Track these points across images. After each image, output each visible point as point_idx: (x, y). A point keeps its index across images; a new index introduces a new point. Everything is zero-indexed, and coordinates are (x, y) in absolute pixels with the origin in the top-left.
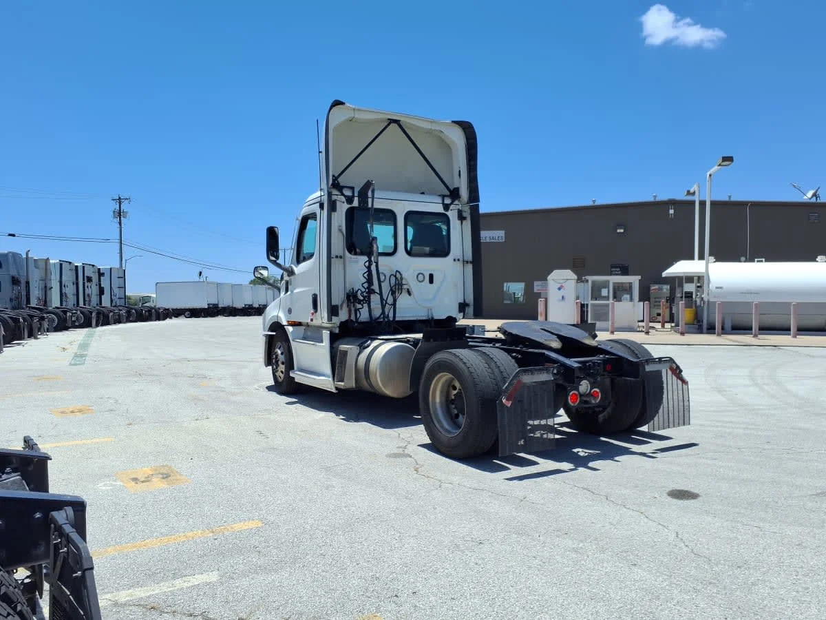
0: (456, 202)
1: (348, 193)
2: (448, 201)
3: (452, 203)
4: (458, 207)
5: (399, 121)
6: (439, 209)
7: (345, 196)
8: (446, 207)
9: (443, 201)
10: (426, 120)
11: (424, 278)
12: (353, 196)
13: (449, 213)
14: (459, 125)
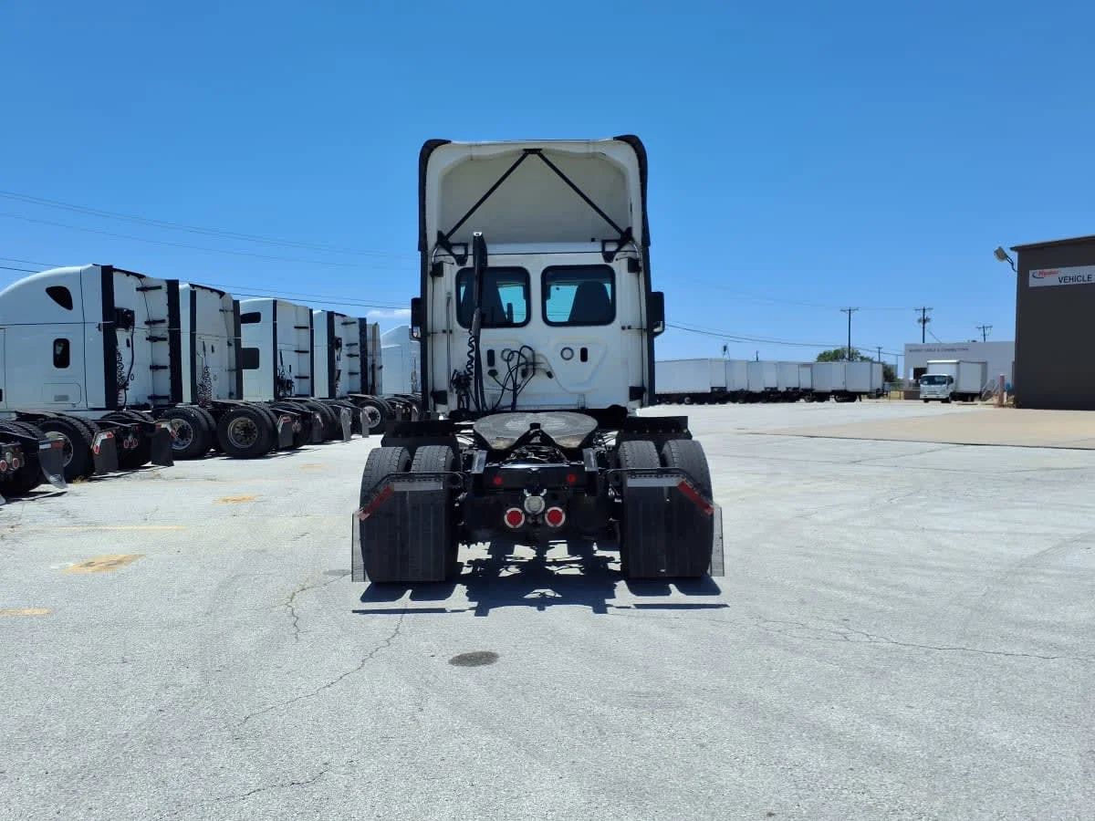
0: (626, 248)
1: (459, 251)
2: (611, 248)
3: (618, 250)
4: (629, 254)
5: (541, 149)
6: (598, 259)
7: (455, 256)
8: (609, 256)
9: (603, 247)
10: (579, 142)
11: (573, 354)
12: (466, 255)
13: (613, 265)
14: (627, 141)
